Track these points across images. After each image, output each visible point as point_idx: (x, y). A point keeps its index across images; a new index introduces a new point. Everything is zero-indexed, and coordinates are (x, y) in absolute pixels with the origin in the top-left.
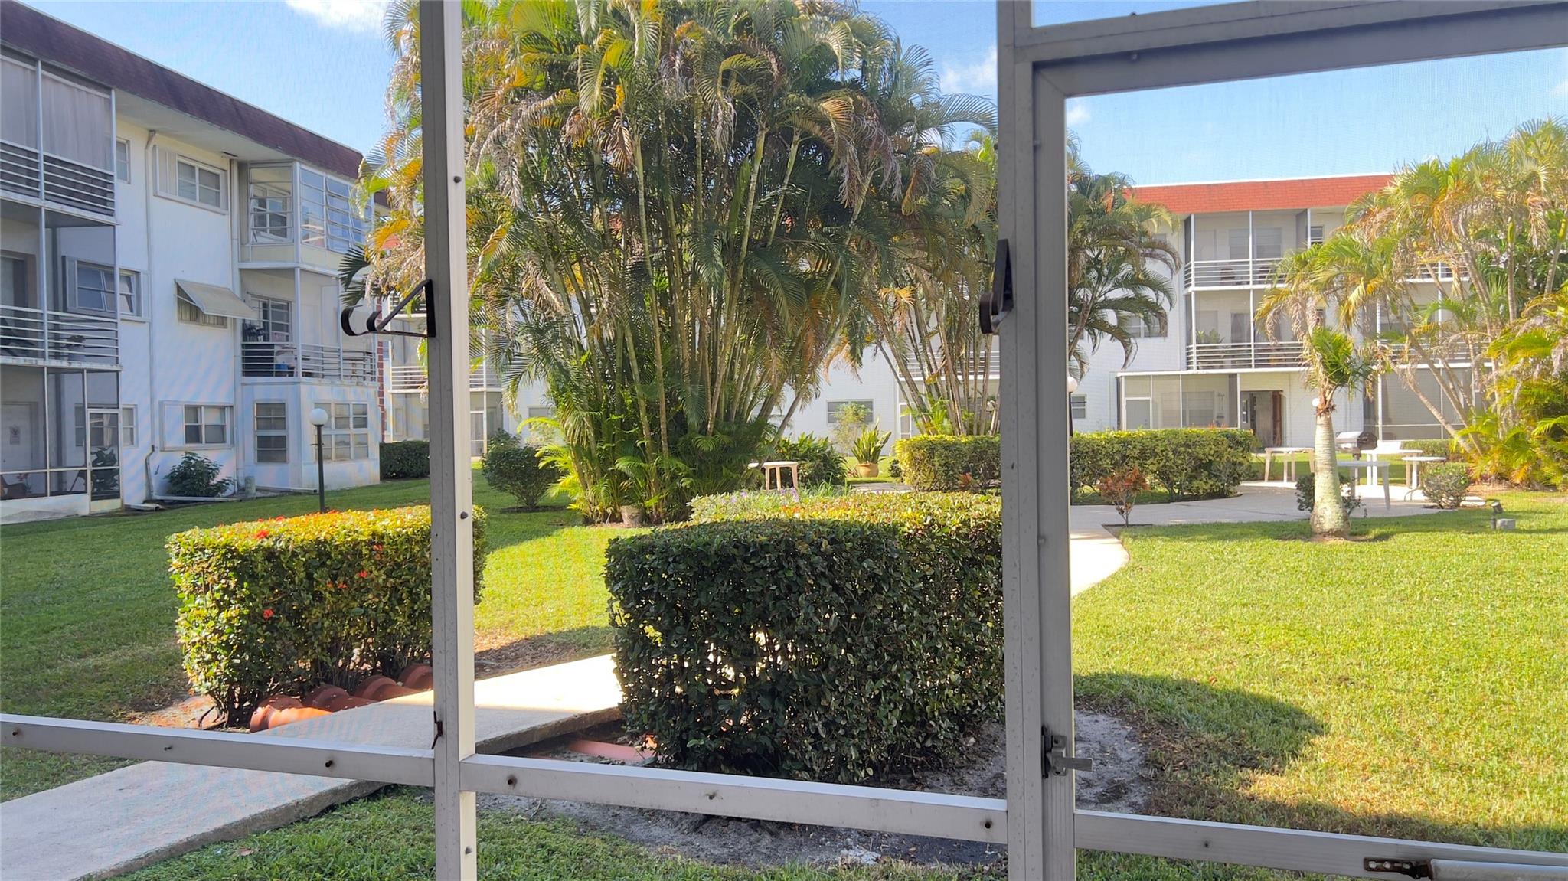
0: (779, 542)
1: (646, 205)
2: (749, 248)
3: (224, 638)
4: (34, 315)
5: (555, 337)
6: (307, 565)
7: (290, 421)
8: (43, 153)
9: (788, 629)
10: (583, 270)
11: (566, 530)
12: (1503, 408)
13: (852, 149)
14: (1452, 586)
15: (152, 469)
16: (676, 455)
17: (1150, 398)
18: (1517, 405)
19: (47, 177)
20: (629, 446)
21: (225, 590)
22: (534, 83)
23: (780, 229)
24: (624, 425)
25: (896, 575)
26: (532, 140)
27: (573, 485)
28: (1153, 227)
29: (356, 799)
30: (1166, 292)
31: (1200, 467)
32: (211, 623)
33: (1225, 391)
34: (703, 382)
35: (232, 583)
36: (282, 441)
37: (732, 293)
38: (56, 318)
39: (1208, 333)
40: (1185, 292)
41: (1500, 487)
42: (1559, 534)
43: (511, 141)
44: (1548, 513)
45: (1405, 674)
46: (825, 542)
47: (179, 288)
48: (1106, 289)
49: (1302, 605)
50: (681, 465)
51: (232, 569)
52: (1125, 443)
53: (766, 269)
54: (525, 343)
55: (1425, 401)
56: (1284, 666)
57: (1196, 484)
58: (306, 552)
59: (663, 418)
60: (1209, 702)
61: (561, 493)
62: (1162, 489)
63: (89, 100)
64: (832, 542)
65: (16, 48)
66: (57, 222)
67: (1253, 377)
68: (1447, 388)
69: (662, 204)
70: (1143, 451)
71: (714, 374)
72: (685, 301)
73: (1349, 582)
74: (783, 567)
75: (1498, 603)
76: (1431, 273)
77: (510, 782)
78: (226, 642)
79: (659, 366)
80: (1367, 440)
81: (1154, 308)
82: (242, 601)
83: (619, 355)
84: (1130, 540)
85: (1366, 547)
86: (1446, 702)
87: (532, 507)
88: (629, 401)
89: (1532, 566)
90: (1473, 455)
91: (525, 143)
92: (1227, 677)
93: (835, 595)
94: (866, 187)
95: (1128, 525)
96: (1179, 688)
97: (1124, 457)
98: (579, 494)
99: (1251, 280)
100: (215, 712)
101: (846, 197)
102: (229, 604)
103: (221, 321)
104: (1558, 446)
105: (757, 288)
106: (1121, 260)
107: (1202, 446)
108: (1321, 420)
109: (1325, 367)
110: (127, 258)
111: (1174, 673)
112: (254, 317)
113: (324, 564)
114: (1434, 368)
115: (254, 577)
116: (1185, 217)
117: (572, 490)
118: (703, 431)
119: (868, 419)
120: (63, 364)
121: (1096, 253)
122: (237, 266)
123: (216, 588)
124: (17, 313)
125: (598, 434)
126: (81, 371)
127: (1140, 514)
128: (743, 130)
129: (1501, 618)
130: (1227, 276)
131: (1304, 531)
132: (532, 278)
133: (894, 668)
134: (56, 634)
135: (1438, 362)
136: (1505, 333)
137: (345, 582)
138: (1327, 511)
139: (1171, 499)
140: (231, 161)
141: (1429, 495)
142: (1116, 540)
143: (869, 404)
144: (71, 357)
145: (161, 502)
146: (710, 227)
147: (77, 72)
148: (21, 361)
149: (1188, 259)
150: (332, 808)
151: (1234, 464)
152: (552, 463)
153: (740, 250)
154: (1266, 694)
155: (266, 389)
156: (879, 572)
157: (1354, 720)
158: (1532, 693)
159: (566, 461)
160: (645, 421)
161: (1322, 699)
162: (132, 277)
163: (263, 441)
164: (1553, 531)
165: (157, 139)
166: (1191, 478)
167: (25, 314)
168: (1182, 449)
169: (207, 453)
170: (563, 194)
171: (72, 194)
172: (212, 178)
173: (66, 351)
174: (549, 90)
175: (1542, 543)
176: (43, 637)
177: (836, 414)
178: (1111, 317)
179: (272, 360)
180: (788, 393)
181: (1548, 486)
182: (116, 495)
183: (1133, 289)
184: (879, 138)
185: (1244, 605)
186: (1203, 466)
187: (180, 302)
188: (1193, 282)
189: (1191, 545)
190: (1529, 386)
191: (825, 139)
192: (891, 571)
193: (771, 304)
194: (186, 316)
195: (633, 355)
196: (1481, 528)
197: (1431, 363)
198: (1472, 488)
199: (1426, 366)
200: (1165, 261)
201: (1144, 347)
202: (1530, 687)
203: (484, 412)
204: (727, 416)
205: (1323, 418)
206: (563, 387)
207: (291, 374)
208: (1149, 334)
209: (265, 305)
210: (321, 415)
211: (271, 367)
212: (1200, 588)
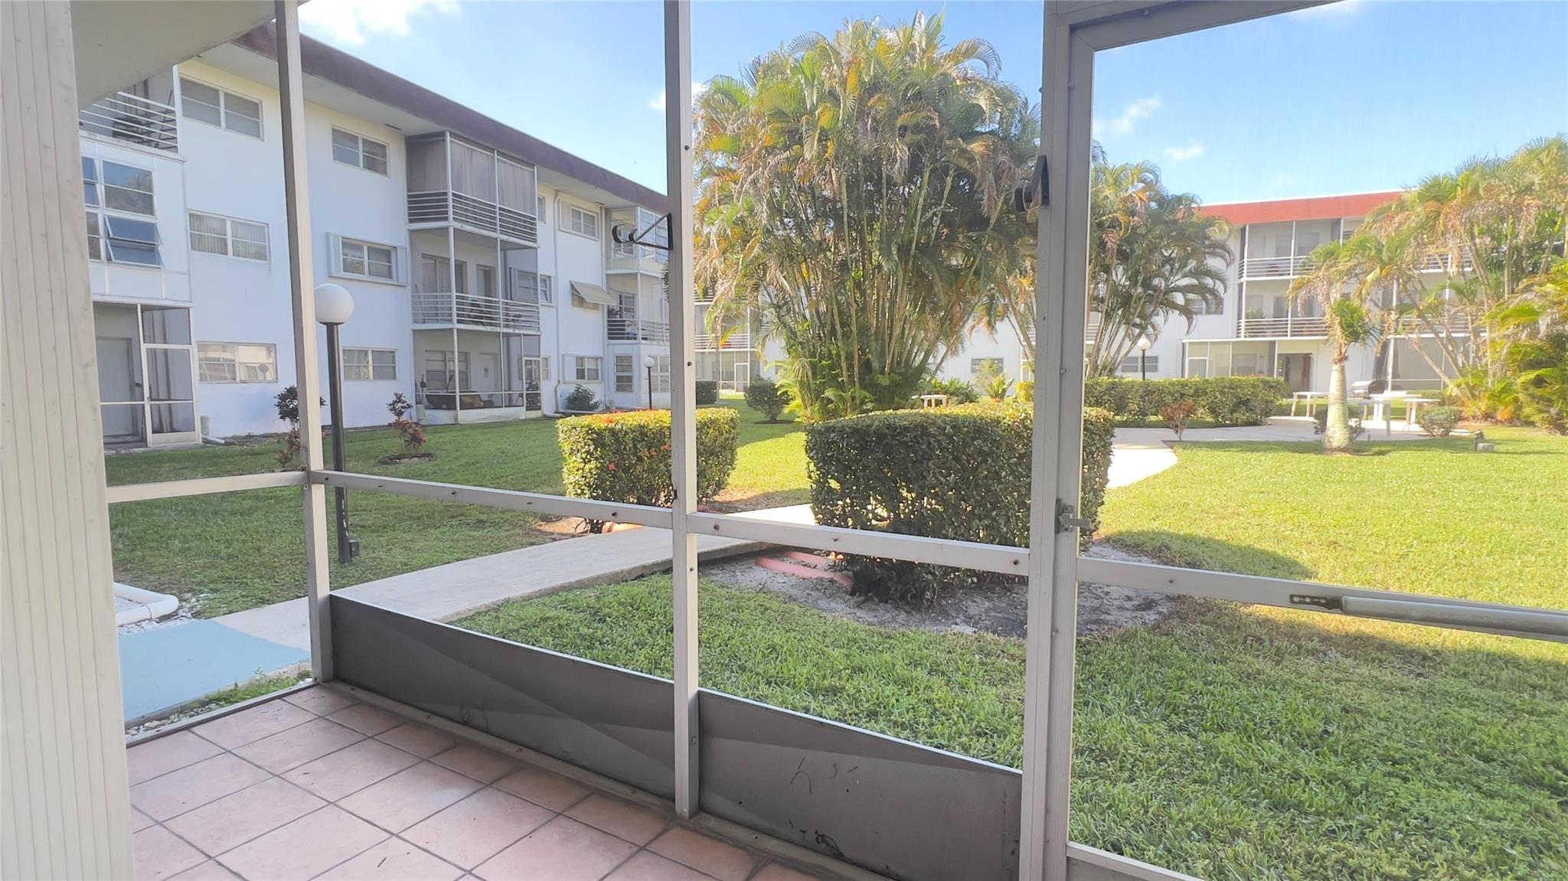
0: (916, 426)
1: (848, 223)
2: (916, 249)
3: (588, 480)
4: (495, 302)
5: (788, 311)
6: (634, 440)
7: (635, 367)
8: (498, 206)
9: (921, 483)
10: (808, 268)
11: (793, 434)
12: (1493, 362)
13: (991, 177)
14: (1432, 486)
15: (558, 396)
16: (863, 387)
17: (1207, 358)
18: (1505, 360)
19: (501, 220)
20: (834, 382)
21: (588, 452)
22: (778, 143)
23: (938, 235)
24: (831, 367)
25: (998, 452)
26: (777, 183)
27: (798, 406)
28: (1216, 234)
29: (655, 573)
30: (1223, 281)
31: (1240, 403)
32: (581, 471)
33: (1266, 353)
34: (883, 340)
35: (592, 448)
36: (629, 379)
37: (904, 279)
38: (507, 304)
39: (1254, 311)
40: (1239, 281)
41: (1487, 423)
42: (1532, 455)
43: (762, 182)
44: (1525, 441)
45: (1383, 542)
46: (948, 426)
47: (572, 286)
48: (1176, 278)
49: (1307, 494)
50: (867, 395)
51: (591, 440)
52: (1184, 385)
53: (927, 262)
54: (770, 315)
55: (1430, 362)
56: (1288, 533)
57: (1236, 415)
58: (633, 431)
59: (856, 363)
60: (1226, 553)
61: (792, 412)
62: (1209, 419)
63: (523, 173)
64: (953, 427)
65: (483, 143)
66: (506, 247)
67: (1288, 343)
68: (1447, 350)
69: (858, 222)
70: (1196, 391)
71: (890, 336)
72: (873, 286)
73: (1348, 481)
74: (918, 442)
75: (1470, 499)
76: (1440, 264)
77: (715, 528)
78: (589, 483)
79: (854, 329)
80: (1378, 387)
81: (1213, 292)
82: (596, 459)
83: (829, 322)
84: (1181, 450)
85: (1365, 459)
86: (1415, 562)
87: (774, 421)
88: (834, 352)
89: (1504, 476)
90: (1465, 399)
91: (771, 184)
92: (1242, 538)
93: (954, 462)
94: (1000, 204)
95: (1180, 441)
96: (1204, 543)
97: (1182, 395)
98: (801, 412)
99: (1291, 272)
100: (584, 524)
101: (986, 209)
102: (590, 461)
103: (596, 306)
104: (1538, 392)
105: (919, 274)
106: (1188, 257)
107: (1242, 389)
108: (1336, 367)
109: (1342, 327)
110: (543, 269)
111: (1201, 533)
112: (614, 304)
113: (643, 440)
114: (1439, 337)
115: (603, 446)
116: (1242, 227)
117: (798, 410)
118: (882, 372)
119: (1000, 370)
120: (510, 331)
121: (1170, 252)
122: (605, 272)
123: (583, 451)
124: (486, 301)
125: (814, 374)
126: (519, 335)
127: (1189, 434)
128: (914, 169)
129: (1470, 509)
130: (1273, 269)
131: (1318, 448)
132: (774, 272)
133: (994, 513)
134: (504, 479)
135: (1442, 333)
136: (1499, 305)
137: (655, 451)
138: (1336, 432)
139: (1217, 425)
140: (601, 208)
141: (1423, 427)
142: (1170, 450)
143: (1001, 361)
144: (515, 327)
145: (563, 413)
146: (890, 236)
147: (515, 156)
148: (488, 329)
149: (1242, 257)
150: (642, 576)
151: (1267, 402)
152: (786, 392)
153: (910, 249)
154: (1270, 549)
155: (622, 347)
156: (985, 449)
157: (1337, 570)
158: (1489, 560)
159: (794, 391)
160: (844, 365)
161: (1314, 555)
162: (546, 280)
163: (619, 379)
164: (1526, 453)
165: (561, 196)
166: (1232, 412)
167: (490, 301)
168: (1226, 390)
169: (589, 386)
170: (795, 215)
171: (514, 229)
172: (590, 219)
173: (512, 323)
174: (787, 148)
175: (1517, 462)
176: (497, 481)
177: (977, 367)
178: (1179, 299)
179: (624, 330)
180: (942, 348)
181: (1529, 423)
182: (539, 408)
183: (1197, 279)
184: (1010, 169)
185: (1261, 493)
186: (1243, 403)
187: (573, 294)
188: (1245, 274)
189: (1226, 454)
190: (1516, 346)
191: (971, 170)
192: (994, 449)
193: (931, 286)
194: (576, 303)
195: (837, 321)
196: (1465, 449)
197: (1437, 333)
198: (1460, 424)
199: (1432, 336)
200: (1225, 260)
201: (1202, 321)
202: (1488, 555)
203: (748, 364)
204: (899, 363)
205: (1338, 366)
206: (793, 343)
207: (635, 339)
208: (1208, 312)
209: (620, 296)
210: (650, 362)
211: (624, 334)
212: (1229, 481)
